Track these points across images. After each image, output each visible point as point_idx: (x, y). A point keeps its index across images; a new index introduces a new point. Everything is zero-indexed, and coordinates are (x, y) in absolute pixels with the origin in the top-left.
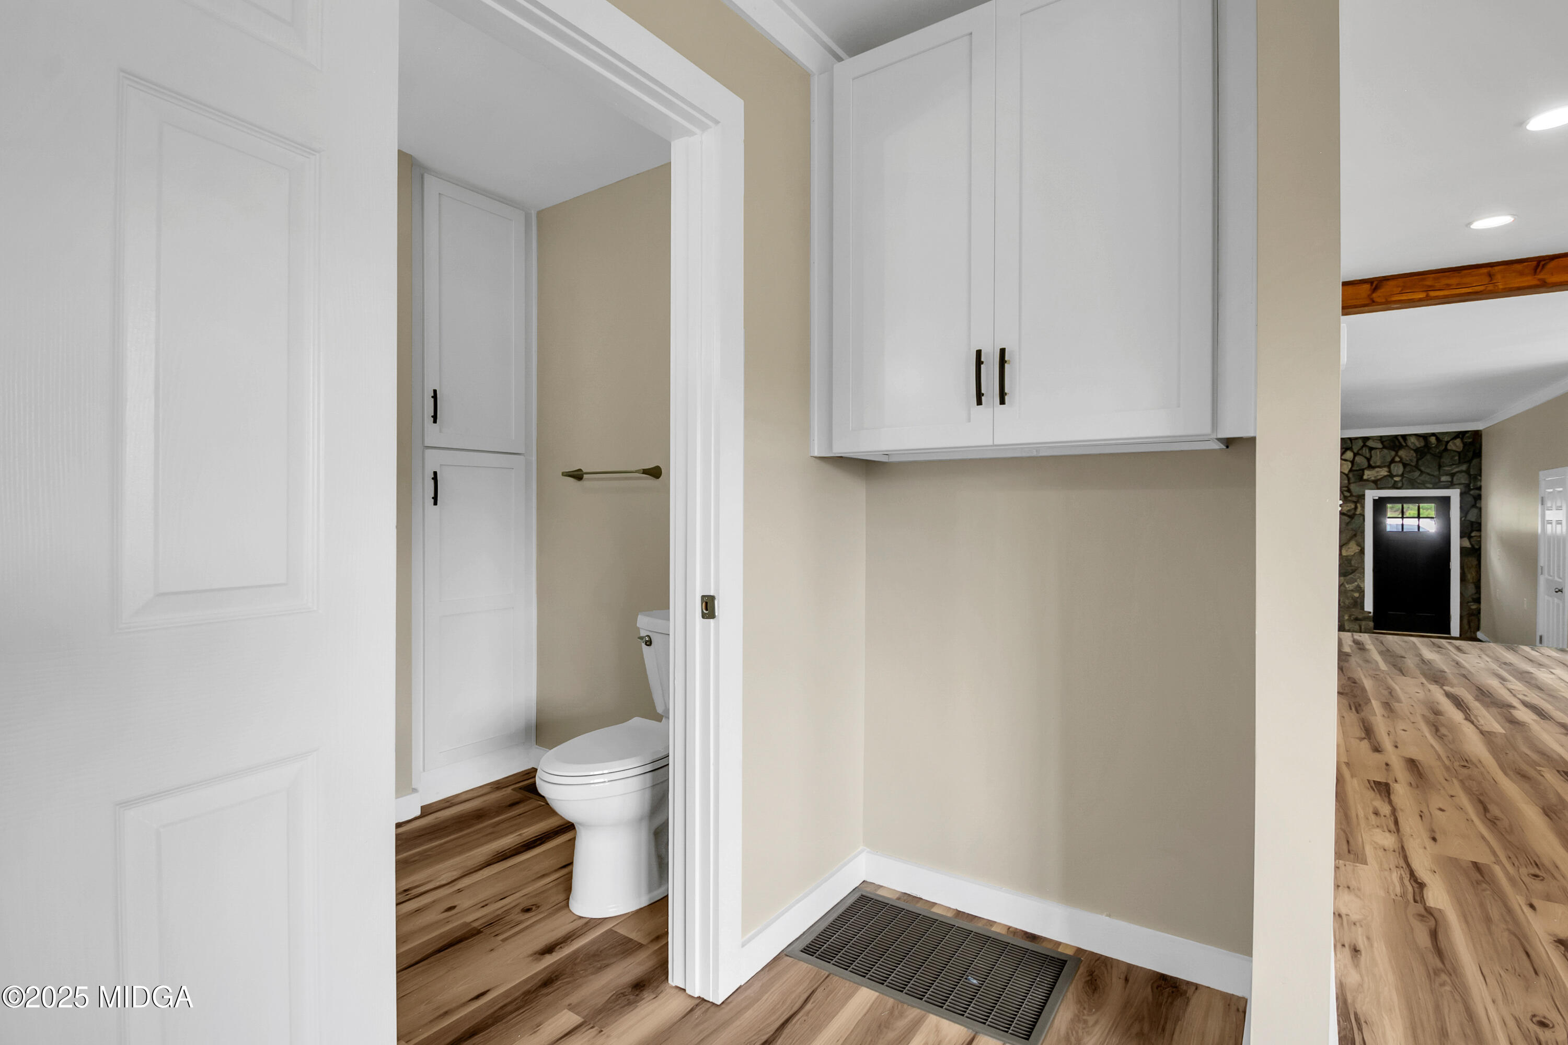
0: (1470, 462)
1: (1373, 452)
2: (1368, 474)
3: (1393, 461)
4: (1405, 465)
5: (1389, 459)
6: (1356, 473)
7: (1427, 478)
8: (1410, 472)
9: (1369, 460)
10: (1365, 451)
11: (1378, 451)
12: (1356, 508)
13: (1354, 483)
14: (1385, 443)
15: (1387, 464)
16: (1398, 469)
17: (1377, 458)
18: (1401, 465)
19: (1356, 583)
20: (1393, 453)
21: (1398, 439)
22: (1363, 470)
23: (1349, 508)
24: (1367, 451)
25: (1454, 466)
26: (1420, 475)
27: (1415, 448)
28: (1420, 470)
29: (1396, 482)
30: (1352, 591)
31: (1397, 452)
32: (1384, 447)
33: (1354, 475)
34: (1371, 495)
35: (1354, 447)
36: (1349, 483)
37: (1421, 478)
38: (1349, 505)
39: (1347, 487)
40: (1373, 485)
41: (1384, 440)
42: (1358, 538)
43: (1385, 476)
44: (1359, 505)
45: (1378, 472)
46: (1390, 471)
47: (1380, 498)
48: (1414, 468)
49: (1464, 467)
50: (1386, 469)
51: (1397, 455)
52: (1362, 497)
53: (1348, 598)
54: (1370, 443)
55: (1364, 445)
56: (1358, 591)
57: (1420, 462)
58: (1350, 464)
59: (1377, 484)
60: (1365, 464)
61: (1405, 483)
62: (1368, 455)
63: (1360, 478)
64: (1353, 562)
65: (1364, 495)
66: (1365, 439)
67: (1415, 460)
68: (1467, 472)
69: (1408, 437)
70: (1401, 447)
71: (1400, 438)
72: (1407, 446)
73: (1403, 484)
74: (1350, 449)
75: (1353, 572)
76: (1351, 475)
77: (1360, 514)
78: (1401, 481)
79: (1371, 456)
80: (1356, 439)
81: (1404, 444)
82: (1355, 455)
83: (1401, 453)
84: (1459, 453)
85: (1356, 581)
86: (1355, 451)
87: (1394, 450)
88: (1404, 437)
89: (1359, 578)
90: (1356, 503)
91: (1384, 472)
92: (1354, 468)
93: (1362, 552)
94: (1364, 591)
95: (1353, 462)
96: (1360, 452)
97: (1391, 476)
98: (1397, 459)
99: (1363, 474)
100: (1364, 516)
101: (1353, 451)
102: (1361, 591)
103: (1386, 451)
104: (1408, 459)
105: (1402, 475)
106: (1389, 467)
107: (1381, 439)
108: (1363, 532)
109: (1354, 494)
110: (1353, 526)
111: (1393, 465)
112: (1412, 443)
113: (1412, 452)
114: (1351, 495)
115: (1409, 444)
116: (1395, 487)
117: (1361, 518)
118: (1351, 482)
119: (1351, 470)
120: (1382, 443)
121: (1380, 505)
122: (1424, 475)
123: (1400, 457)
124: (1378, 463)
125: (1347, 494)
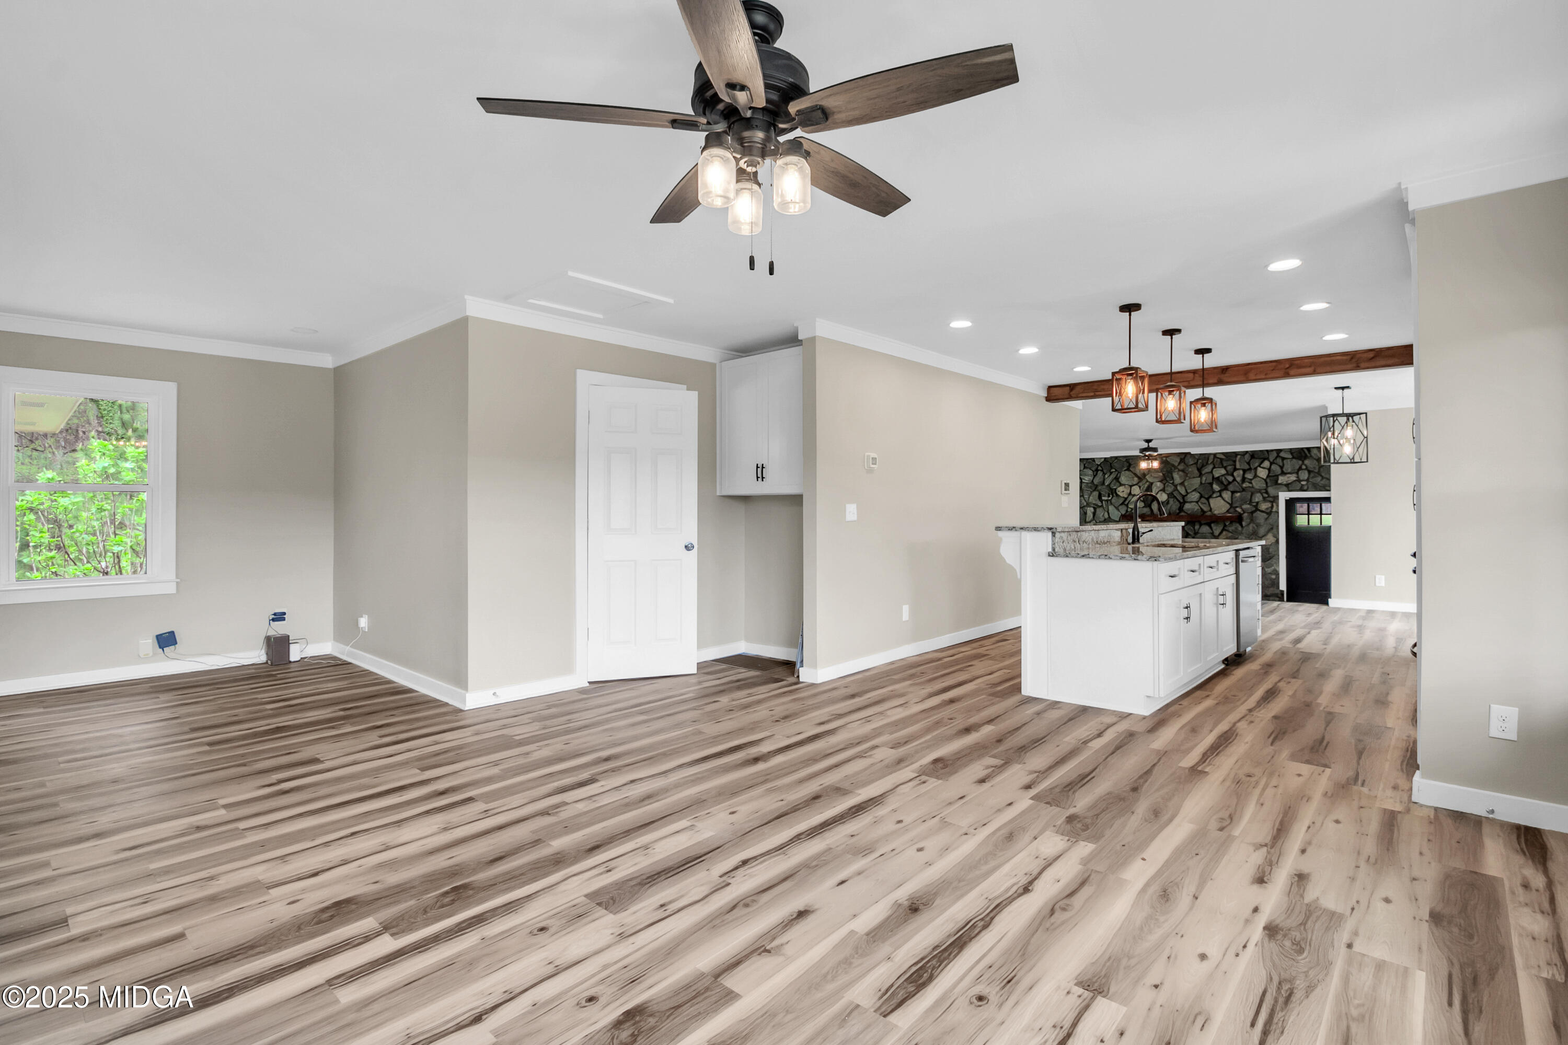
1: (1285, 461)
2: (1282, 479)
3: (1300, 469)
4: (1310, 472)
5: (1297, 467)
6: (1272, 478)
8: (1313, 477)
9: (1282, 468)
10: (1279, 461)
11: (1289, 460)
12: (1272, 507)
13: (1271, 486)
14: (1295, 455)
15: (1296, 471)
16: (1304, 475)
17: (1288, 467)
18: (1306, 472)
19: (1273, 568)
20: (1300, 462)
21: (1304, 451)
22: (1277, 476)
23: (1266, 507)
24: (1280, 461)
26: (1321, 480)
27: (1317, 458)
28: (1321, 476)
29: (1303, 485)
30: (1270, 573)
31: (1303, 461)
32: (1293, 458)
33: (1270, 480)
34: (1284, 496)
35: (1270, 458)
36: (1267, 486)
37: (1322, 482)
38: (1267, 504)
39: (1266, 489)
40: (1285, 488)
41: (1293, 451)
42: (1275, 530)
43: (1295, 481)
44: (1274, 504)
45: (1288, 478)
46: (1298, 477)
47: (1291, 499)
48: (1316, 474)
50: (1295, 475)
51: (1303, 463)
52: (1276, 499)
53: (1267, 580)
54: (1282, 454)
55: (1278, 456)
56: (1275, 574)
58: (1267, 471)
59: (1289, 487)
60: (1278, 470)
61: (1310, 486)
62: (1281, 464)
63: (1276, 483)
64: (1271, 550)
65: (1278, 496)
66: (1279, 451)
67: (1317, 467)
69: (1312, 450)
70: (1306, 457)
72: (1311, 456)
73: (1308, 487)
74: (1268, 459)
75: (1271, 558)
76: (1268, 480)
77: (1275, 512)
78: (1307, 484)
79: (1283, 465)
80: (1272, 451)
81: (1308, 455)
82: (1271, 464)
83: (1306, 462)
85: (1273, 566)
86: (1271, 460)
87: (1300, 460)
88: (1309, 449)
89: (1276, 563)
90: (1272, 502)
91: (1293, 478)
92: (1270, 475)
93: (1277, 542)
94: (1278, 574)
95: (1269, 470)
96: (1275, 461)
97: (1299, 481)
98: (1304, 467)
99: (1278, 479)
100: (1278, 513)
101: (1269, 461)
102: (1277, 573)
103: (1294, 460)
104: (1312, 466)
105: (1307, 480)
106: (1297, 473)
107: (1291, 451)
108: (1278, 526)
109: (1271, 496)
110: (1270, 521)
111: (1300, 472)
113: (1315, 461)
114: (1269, 496)
115: (1313, 455)
116: (1302, 490)
117: (1276, 515)
118: (1269, 485)
119: (1268, 476)
120: (1292, 454)
121: (1290, 503)
122: (1324, 480)
123: (1306, 465)
124: (1289, 470)
125: (1266, 495)
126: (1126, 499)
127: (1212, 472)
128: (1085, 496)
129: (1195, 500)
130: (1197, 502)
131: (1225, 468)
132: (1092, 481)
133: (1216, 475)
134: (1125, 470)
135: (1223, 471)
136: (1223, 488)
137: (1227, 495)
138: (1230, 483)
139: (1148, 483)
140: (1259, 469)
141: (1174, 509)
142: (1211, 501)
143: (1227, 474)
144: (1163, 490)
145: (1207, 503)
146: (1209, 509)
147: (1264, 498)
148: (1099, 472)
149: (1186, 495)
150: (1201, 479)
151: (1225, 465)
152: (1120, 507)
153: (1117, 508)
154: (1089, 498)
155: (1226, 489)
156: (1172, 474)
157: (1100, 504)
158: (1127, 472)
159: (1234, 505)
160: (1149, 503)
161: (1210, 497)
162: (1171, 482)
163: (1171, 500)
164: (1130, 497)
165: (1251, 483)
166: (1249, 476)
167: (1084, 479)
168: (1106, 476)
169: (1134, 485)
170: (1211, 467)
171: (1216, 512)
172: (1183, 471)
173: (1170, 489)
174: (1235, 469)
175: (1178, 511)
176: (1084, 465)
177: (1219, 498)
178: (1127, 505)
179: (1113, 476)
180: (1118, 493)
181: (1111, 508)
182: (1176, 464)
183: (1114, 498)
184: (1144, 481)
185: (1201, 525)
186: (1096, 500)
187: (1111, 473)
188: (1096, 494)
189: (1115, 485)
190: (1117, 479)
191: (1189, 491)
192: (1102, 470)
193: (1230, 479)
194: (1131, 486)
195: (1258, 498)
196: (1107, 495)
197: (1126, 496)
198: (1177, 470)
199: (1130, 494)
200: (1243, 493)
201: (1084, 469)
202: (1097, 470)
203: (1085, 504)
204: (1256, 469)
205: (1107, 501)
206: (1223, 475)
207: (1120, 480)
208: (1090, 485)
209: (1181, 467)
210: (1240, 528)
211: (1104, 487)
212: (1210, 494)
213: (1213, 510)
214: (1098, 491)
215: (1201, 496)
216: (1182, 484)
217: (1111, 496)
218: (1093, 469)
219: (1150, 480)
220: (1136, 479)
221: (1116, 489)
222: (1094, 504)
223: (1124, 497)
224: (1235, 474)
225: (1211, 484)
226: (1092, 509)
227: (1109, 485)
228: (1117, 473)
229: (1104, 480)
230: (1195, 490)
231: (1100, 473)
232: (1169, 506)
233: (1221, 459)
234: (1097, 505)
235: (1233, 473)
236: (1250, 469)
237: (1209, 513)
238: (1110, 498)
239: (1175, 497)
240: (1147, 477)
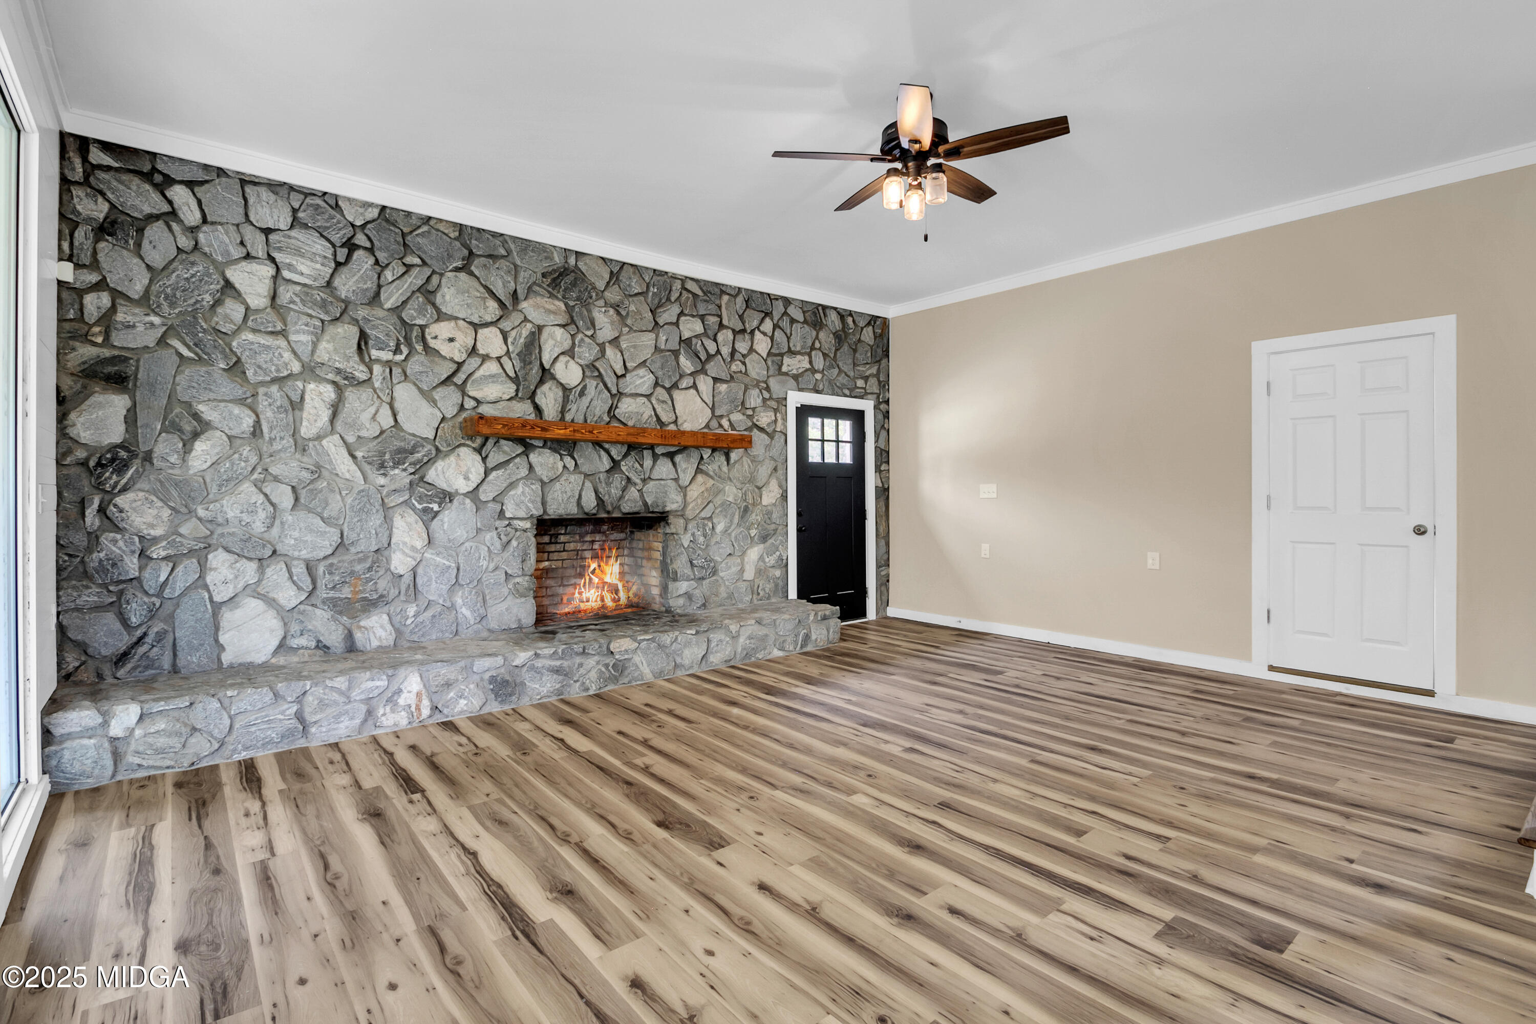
0: (879, 361)
1: (794, 325)
3: (813, 346)
4: (824, 356)
5: (810, 342)
6: (775, 358)
7: (842, 379)
8: (829, 368)
9: (789, 338)
10: (785, 323)
11: (799, 324)
12: (775, 420)
13: (775, 375)
14: (806, 314)
15: (808, 350)
16: (818, 360)
17: (797, 337)
18: (821, 355)
19: (778, 553)
20: (814, 332)
21: (818, 310)
22: (782, 356)
23: (769, 420)
25: (868, 366)
26: (838, 375)
27: (833, 329)
28: (838, 366)
29: (817, 380)
30: (770, 566)
31: (817, 331)
32: (805, 320)
33: (773, 362)
35: (774, 312)
36: (769, 375)
38: (767, 413)
39: (767, 382)
40: (794, 383)
41: (805, 307)
42: (779, 472)
43: (807, 370)
44: (780, 414)
45: (798, 361)
46: (811, 363)
47: (802, 406)
48: (833, 363)
49: (874, 370)
50: (807, 358)
51: (817, 335)
52: (781, 404)
53: (766, 581)
54: (790, 309)
55: (785, 312)
56: (779, 567)
57: (838, 354)
58: (768, 342)
59: (801, 381)
60: (785, 343)
61: (825, 383)
62: (790, 330)
63: (781, 369)
64: (771, 516)
65: (784, 399)
66: (787, 301)
67: (834, 349)
68: (877, 376)
70: (821, 324)
71: (820, 308)
72: (827, 325)
73: (823, 385)
74: (772, 314)
75: (771, 533)
76: (770, 362)
77: (781, 432)
78: (820, 379)
79: (792, 333)
80: (777, 299)
81: (824, 322)
82: (776, 326)
83: (821, 334)
84: (871, 347)
85: (778, 549)
86: (775, 318)
87: (814, 327)
90: (776, 411)
91: (804, 363)
92: (773, 351)
93: (784, 497)
95: (772, 339)
96: (781, 322)
97: (812, 369)
98: (817, 345)
99: (783, 361)
100: (788, 434)
101: (773, 319)
103: (807, 326)
104: (827, 346)
105: (822, 372)
106: (809, 355)
107: (802, 305)
108: (785, 463)
109: (774, 396)
110: (773, 451)
111: (813, 354)
112: (832, 321)
113: (831, 334)
114: (771, 398)
115: (829, 321)
116: (816, 389)
117: (783, 439)
120: (802, 311)
121: (803, 418)
123: (820, 342)
124: (798, 348)
125: (767, 395)
126: (460, 365)
127: (677, 324)
128: (293, 338)
129: (645, 389)
130: (648, 396)
131: (702, 318)
132: (329, 283)
133: (686, 335)
134: (457, 269)
135: (698, 328)
136: (699, 368)
137: (704, 384)
138: (710, 357)
139: (529, 326)
140: (758, 335)
141: (598, 412)
142: (676, 394)
143: (705, 334)
144: (570, 353)
145: (670, 402)
146: (674, 418)
147: (764, 400)
148: (358, 254)
149: (624, 376)
150: (657, 336)
151: (702, 312)
152: (438, 395)
153: (427, 395)
154: (315, 345)
155: (703, 371)
156: (589, 311)
157: (361, 373)
158: (463, 276)
159: (718, 413)
160: (533, 387)
161: (675, 386)
162: (589, 333)
163: (592, 384)
164: (474, 362)
165: (744, 363)
166: (742, 346)
167: (290, 267)
168: (389, 275)
169: (486, 325)
170: (675, 309)
171: (687, 427)
172: (616, 307)
173: (587, 353)
174: (721, 326)
175: (606, 419)
176: (295, 211)
177: (692, 391)
178: (462, 388)
179: (415, 279)
180: (432, 343)
181: (404, 394)
182: (601, 285)
183: (414, 358)
184: (516, 318)
185: (655, 457)
186: (348, 359)
187: (409, 267)
188: (347, 332)
189: (421, 311)
190: (427, 292)
191: (630, 365)
192: (371, 250)
193: (712, 348)
194: (476, 327)
195: (754, 398)
196: (392, 344)
197: (458, 358)
198: (601, 303)
199: (473, 351)
200: (733, 384)
201: (292, 227)
202: (351, 246)
203: (296, 367)
204: (752, 333)
205: (389, 364)
206: (696, 336)
207: (439, 300)
208: (319, 296)
209: (613, 295)
210: (725, 469)
211: (380, 313)
212: (674, 380)
213: (680, 421)
214: (355, 321)
215: (657, 384)
216: (615, 341)
217: (405, 350)
218: (337, 238)
219: (536, 316)
220: (492, 305)
221: (423, 328)
222: (339, 371)
223: (452, 360)
224: (720, 337)
225: (676, 353)
226: (329, 392)
227: (396, 310)
228: (427, 272)
229: (379, 286)
230: (643, 364)
231: (362, 262)
232: (585, 401)
233: (695, 295)
234: (351, 380)
235: (716, 335)
236: (743, 331)
237: (672, 427)
238: (399, 358)
239: (600, 376)
240: (524, 305)
